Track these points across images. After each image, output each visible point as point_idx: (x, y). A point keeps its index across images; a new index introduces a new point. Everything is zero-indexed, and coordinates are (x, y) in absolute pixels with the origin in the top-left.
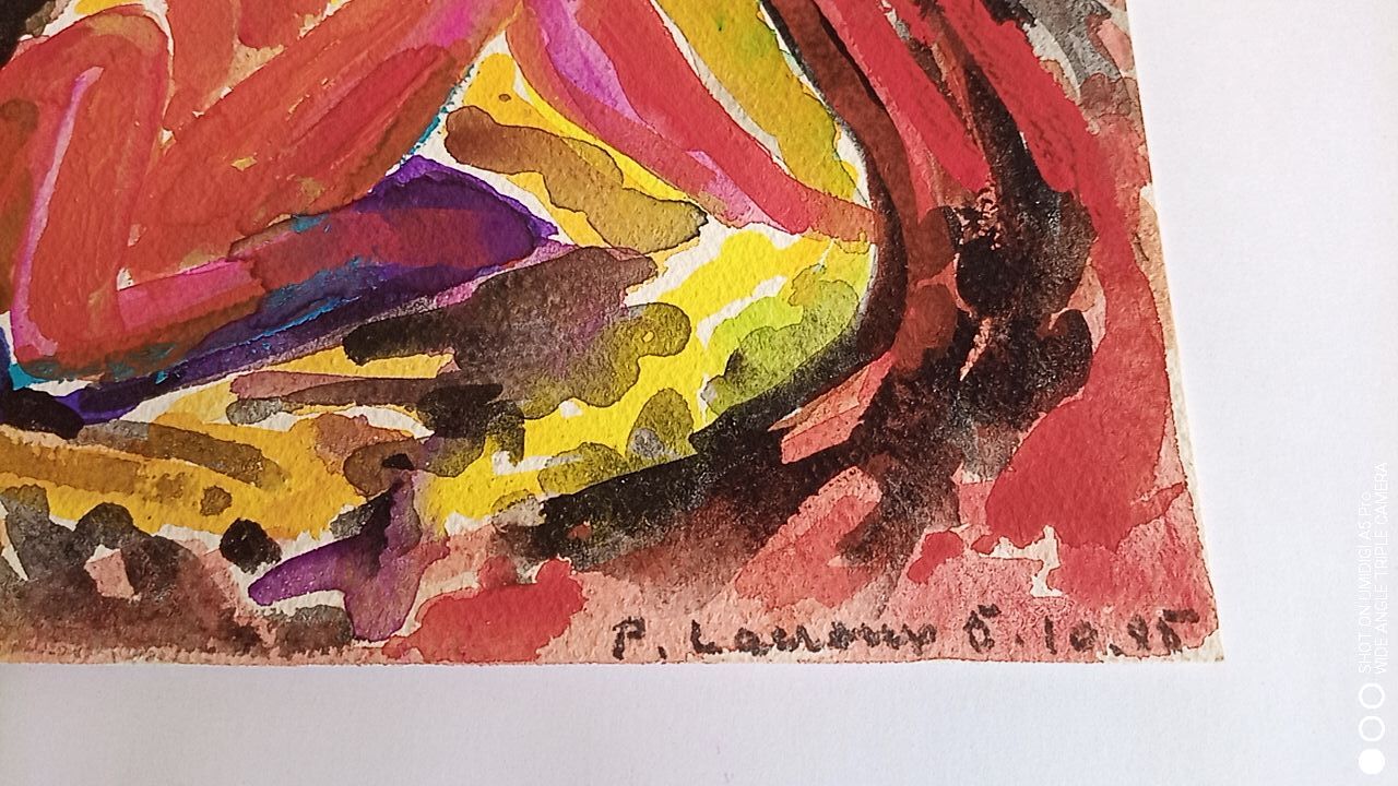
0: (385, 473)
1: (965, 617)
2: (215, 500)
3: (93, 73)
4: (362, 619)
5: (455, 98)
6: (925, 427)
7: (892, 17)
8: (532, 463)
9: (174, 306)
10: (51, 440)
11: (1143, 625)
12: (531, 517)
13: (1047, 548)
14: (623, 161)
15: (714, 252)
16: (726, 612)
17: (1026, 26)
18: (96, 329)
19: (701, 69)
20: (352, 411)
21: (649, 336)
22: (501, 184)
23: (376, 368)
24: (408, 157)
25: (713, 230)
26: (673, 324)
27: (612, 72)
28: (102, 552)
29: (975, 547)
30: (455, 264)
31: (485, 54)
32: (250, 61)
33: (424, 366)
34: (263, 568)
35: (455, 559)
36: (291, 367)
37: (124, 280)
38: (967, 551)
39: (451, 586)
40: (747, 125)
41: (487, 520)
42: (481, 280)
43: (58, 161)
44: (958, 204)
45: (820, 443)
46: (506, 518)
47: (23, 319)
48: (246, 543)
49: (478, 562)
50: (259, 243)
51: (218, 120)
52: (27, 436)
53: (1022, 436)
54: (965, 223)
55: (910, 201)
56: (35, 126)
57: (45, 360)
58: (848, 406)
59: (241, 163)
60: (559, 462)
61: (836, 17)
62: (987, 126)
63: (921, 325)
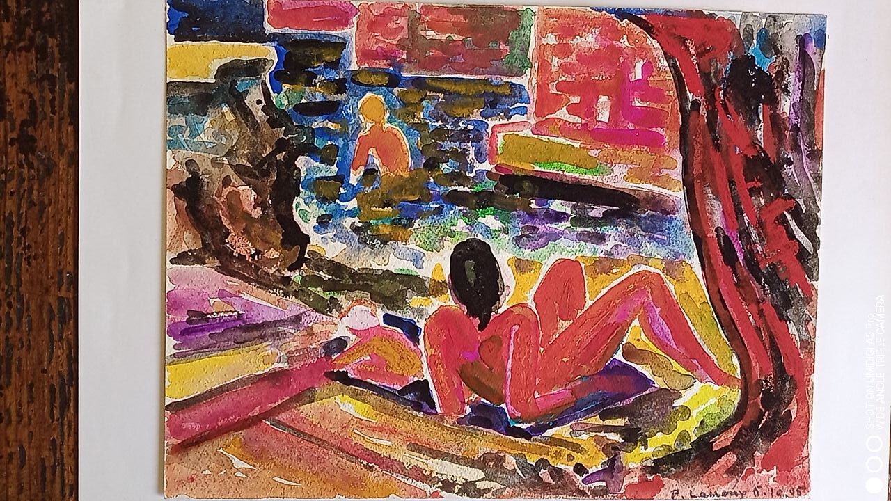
0: (613, 451)
1: (753, 489)
2: (570, 458)
3: (516, 327)
4: (611, 489)
5: (624, 340)
6: (749, 441)
7: (751, 318)
8: (650, 450)
9: (552, 403)
10: (524, 441)
11: (793, 490)
12: (650, 463)
13: (774, 472)
14: (672, 361)
15: (698, 392)
16: (698, 488)
17: (788, 323)
18: (531, 409)
19: (696, 334)
20: (602, 434)
21: (680, 415)
22: (639, 368)
23: (608, 422)
24: (612, 359)
25: (697, 383)
26: (685, 412)
27: (670, 333)
28: (543, 471)
29: (758, 472)
30: (627, 393)
31: (632, 325)
32: (563, 325)
33: (620, 422)
34: (585, 475)
35: (632, 474)
36: (586, 421)
37: (537, 395)
38: (756, 473)
39: (632, 481)
40: (708, 352)
41: (639, 464)
42: (634, 397)
43: (511, 357)
44: (763, 378)
45: (723, 445)
46: (644, 464)
47: (509, 406)
48: (579, 469)
49: (638, 475)
50: (573, 385)
51: (556, 345)
52: (517, 439)
53: (772, 444)
54: (764, 384)
55: (751, 377)
56: (502, 345)
57: (518, 418)
58: (731, 434)
59: (565, 360)
60: (657, 449)
61: (735, 317)
62: (773, 355)
63: (750, 413)
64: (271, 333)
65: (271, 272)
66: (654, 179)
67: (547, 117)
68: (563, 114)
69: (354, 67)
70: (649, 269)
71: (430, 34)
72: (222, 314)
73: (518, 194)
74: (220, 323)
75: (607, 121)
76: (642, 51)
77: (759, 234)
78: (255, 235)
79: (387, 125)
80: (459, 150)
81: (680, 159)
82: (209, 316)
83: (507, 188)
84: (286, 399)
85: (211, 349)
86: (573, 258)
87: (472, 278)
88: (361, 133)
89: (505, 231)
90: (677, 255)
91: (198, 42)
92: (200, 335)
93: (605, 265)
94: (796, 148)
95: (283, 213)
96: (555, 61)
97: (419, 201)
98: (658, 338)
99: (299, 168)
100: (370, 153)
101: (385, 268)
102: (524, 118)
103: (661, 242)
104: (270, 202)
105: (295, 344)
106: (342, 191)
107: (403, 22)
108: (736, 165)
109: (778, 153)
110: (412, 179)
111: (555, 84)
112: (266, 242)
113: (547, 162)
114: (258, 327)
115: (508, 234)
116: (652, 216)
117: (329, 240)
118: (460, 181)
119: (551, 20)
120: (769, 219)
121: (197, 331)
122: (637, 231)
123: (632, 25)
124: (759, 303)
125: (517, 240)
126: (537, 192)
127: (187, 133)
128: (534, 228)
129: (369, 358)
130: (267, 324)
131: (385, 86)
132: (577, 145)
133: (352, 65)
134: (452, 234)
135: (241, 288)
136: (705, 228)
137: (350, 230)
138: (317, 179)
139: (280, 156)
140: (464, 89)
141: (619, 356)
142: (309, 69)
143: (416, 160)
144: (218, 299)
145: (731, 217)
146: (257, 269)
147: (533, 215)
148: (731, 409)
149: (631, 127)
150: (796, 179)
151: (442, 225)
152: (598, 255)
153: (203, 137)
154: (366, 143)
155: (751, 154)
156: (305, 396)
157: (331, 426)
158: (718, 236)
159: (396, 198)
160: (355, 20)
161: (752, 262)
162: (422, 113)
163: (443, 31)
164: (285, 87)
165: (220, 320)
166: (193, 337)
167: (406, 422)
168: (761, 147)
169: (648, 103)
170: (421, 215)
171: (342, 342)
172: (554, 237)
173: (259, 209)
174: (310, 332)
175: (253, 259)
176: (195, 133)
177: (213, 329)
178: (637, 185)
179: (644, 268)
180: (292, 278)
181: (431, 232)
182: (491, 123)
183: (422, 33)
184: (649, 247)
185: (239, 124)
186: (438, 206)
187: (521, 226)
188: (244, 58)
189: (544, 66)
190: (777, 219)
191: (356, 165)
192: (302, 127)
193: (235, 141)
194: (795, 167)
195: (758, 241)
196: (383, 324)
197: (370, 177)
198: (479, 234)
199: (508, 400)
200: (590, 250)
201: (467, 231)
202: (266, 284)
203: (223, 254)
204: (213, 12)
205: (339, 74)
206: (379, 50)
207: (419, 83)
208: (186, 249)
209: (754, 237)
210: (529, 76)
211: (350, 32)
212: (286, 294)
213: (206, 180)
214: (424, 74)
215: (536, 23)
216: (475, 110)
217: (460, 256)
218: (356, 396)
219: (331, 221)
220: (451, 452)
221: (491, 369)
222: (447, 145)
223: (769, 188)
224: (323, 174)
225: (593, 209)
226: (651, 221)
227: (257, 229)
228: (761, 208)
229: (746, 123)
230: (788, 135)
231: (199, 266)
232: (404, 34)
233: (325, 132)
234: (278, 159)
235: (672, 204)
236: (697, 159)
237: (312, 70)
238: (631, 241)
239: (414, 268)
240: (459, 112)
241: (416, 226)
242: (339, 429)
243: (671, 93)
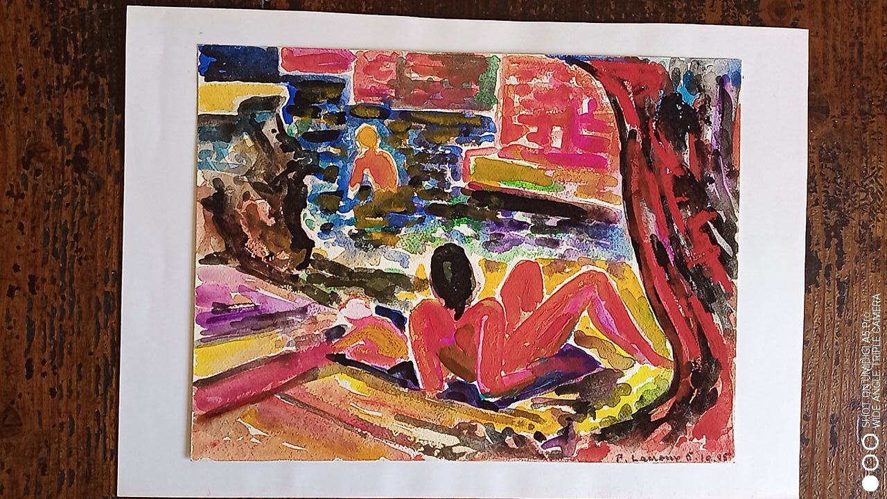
0: (567, 421)
1: (686, 454)
2: (531, 427)
3: (485, 318)
4: (565, 453)
5: (576, 328)
6: (681, 414)
7: (681, 310)
8: (598, 420)
10: (492, 412)
11: (720, 456)
12: (598, 432)
13: (703, 440)
15: (637, 370)
16: (639, 453)
17: (713, 314)
18: (498, 386)
19: (635, 322)
20: (558, 407)
21: (623, 391)
22: (588, 351)
23: (562, 397)
24: (565, 344)
26: (627, 388)
27: (613, 322)
28: (508, 438)
29: (689, 440)
30: (578, 372)
31: (582, 315)
32: (525, 315)
33: (573, 397)
34: (543, 442)
35: (583, 441)
36: (544, 396)
37: (503, 373)
38: (688, 441)
39: (583, 447)
40: (645, 338)
41: (589, 432)
42: (584, 376)
43: (481, 341)
44: (693, 361)
45: (660, 417)
46: (593, 432)
47: (480, 383)
48: (539, 436)
49: (588, 442)
50: (533, 365)
51: (519, 332)
52: (487, 411)
53: (701, 416)
54: (694, 365)
55: (682, 360)
56: (474, 332)
57: (487, 393)
58: (666, 408)
59: (527, 344)
60: (604, 420)
61: (668, 309)
62: (701, 341)
63: (682, 389)
64: (282, 322)
65: (283, 270)
66: (599, 195)
67: (511, 143)
68: (523, 141)
69: (352, 102)
70: (596, 269)
71: (414, 76)
72: (241, 306)
73: (487, 207)
74: (240, 313)
75: (560, 147)
76: (588, 91)
77: (687, 240)
78: (270, 240)
79: (378, 150)
80: (439, 171)
81: (620, 178)
82: (230, 307)
83: (478, 202)
84: (294, 377)
85: (232, 335)
86: (533, 260)
87: (449, 276)
88: (358, 156)
89: (477, 237)
90: (619, 257)
91: (224, 82)
92: (223, 323)
93: (559, 265)
94: (717, 169)
95: (293, 222)
96: (517, 98)
97: (405, 212)
98: (604, 327)
99: (306, 185)
100: (365, 172)
101: (376, 268)
102: (491, 144)
103: (605, 247)
104: (282, 213)
105: (302, 330)
106: (342, 203)
107: (392, 67)
108: (667, 184)
109: (702, 173)
110: (399, 194)
111: (517, 116)
112: (279, 246)
113: (511, 181)
114: (271, 316)
115: (479, 239)
116: (598, 225)
117: (331, 244)
118: (439, 196)
119: (513, 65)
120: (695, 228)
121: (220, 320)
122: (586, 238)
123: (579, 69)
124: (688, 297)
125: (486, 245)
126: (503, 204)
127: (215, 156)
128: (500, 235)
129: (363, 343)
130: (278, 314)
131: (377, 118)
132: (536, 167)
133: (350, 101)
134: (433, 240)
135: (257, 284)
136: (641, 234)
137: (348, 236)
138: (321, 194)
139: (291, 176)
140: (442, 121)
141: (571, 341)
142: (315, 105)
143: (402, 178)
144: (238, 293)
145: (663, 227)
146: (271, 268)
147: (499, 224)
148: (665, 387)
149: (579, 152)
150: (717, 194)
151: (424, 232)
152: (553, 257)
153: (227, 160)
154: (361, 165)
155: (679, 174)
156: (310, 374)
157: (331, 399)
158: (652, 241)
159: (386, 209)
160: (353, 64)
161: (681, 262)
162: (407, 140)
163: (425, 74)
164: (295, 119)
165: (240, 310)
166: (217, 325)
167: (394, 397)
168: (687, 168)
169: (593, 133)
170: (407, 224)
171: (340, 330)
172: (517, 243)
173: (273, 219)
174: (314, 321)
175: (268, 260)
176: (221, 156)
177: (234, 318)
178: (585, 200)
179: (591, 268)
180: (300, 276)
181: (415, 238)
182: (465, 149)
183: (408, 75)
184: (596, 251)
185: (257, 149)
186: (421, 216)
187: (489, 233)
188: (262, 95)
189: (508, 102)
190: (701, 228)
191: (353, 183)
192: (309, 151)
193: (253, 163)
194: (716, 184)
195: (686, 246)
196: (375, 315)
197: (364, 192)
198: (455, 240)
199: (479, 379)
200: (546, 253)
201: (445, 237)
202: (278, 280)
203: (242, 255)
204: (236, 58)
205: (340, 108)
206: (373, 89)
207: (404, 115)
208: (212, 252)
209: (683, 242)
210: (495, 111)
211: (349, 75)
212: (295, 289)
213: (229, 195)
214: (410, 108)
215: (501, 67)
216: (451, 138)
217: (439, 258)
218: (352, 374)
219: (332, 229)
220: (431, 421)
221: (465, 352)
222: (428, 166)
223: (695, 202)
224: (326, 190)
225: (549, 219)
226: (597, 229)
227: (270, 235)
228: (688, 219)
229: (674, 149)
230: (710, 158)
231: (222, 265)
232: (393, 76)
233: (328, 155)
234: (289, 177)
235: (614, 215)
236: (634, 178)
237: (317, 105)
238: (581, 246)
239: (401, 268)
240: (438, 139)
241: (403, 233)
242: (338, 402)
243: (612, 125)
